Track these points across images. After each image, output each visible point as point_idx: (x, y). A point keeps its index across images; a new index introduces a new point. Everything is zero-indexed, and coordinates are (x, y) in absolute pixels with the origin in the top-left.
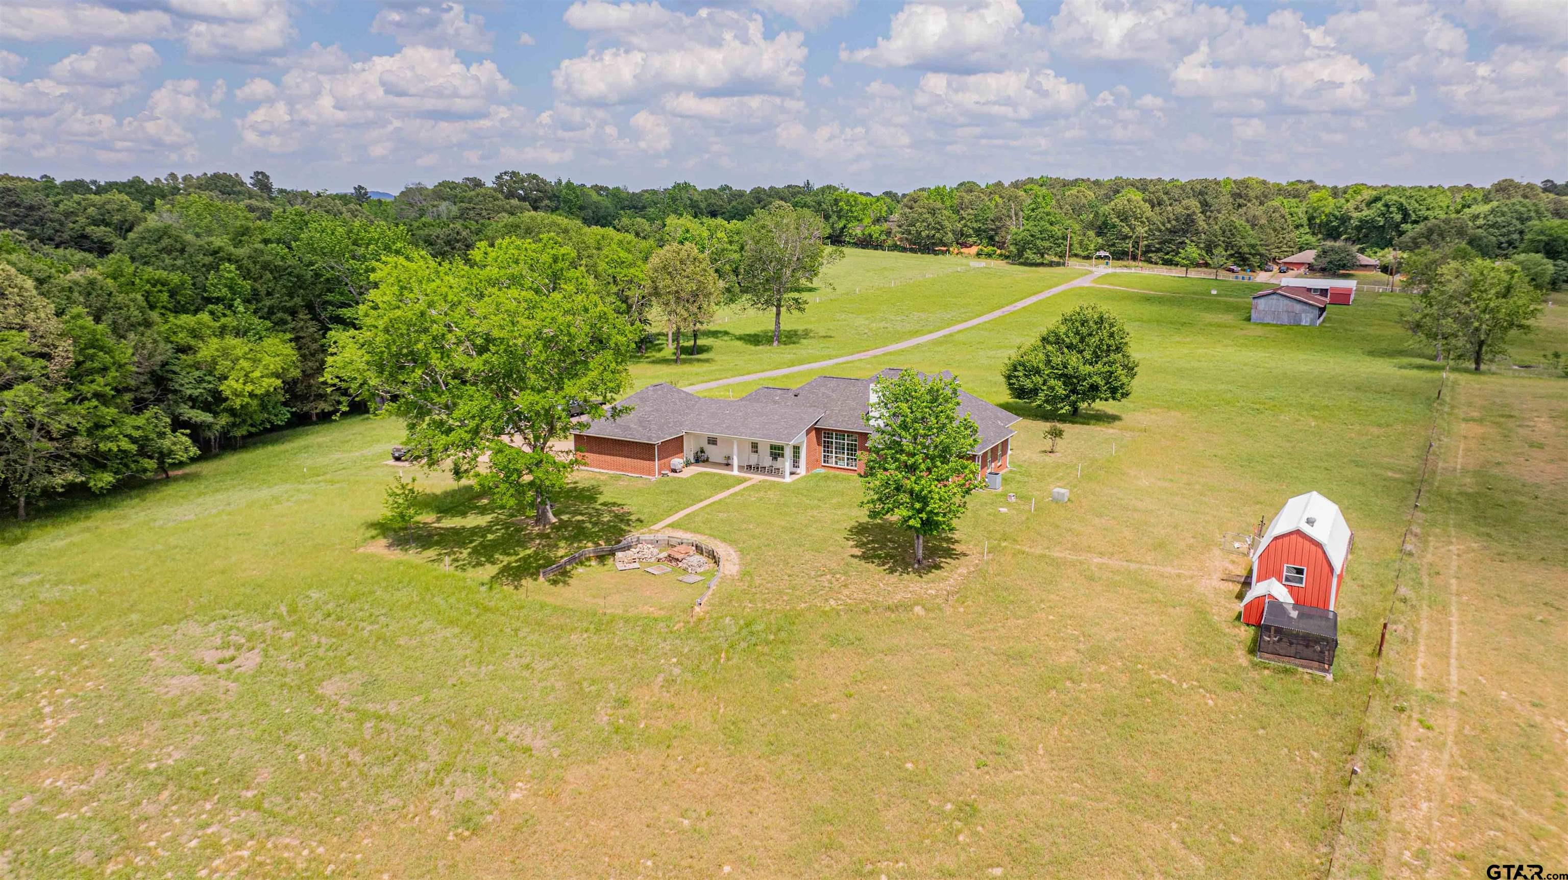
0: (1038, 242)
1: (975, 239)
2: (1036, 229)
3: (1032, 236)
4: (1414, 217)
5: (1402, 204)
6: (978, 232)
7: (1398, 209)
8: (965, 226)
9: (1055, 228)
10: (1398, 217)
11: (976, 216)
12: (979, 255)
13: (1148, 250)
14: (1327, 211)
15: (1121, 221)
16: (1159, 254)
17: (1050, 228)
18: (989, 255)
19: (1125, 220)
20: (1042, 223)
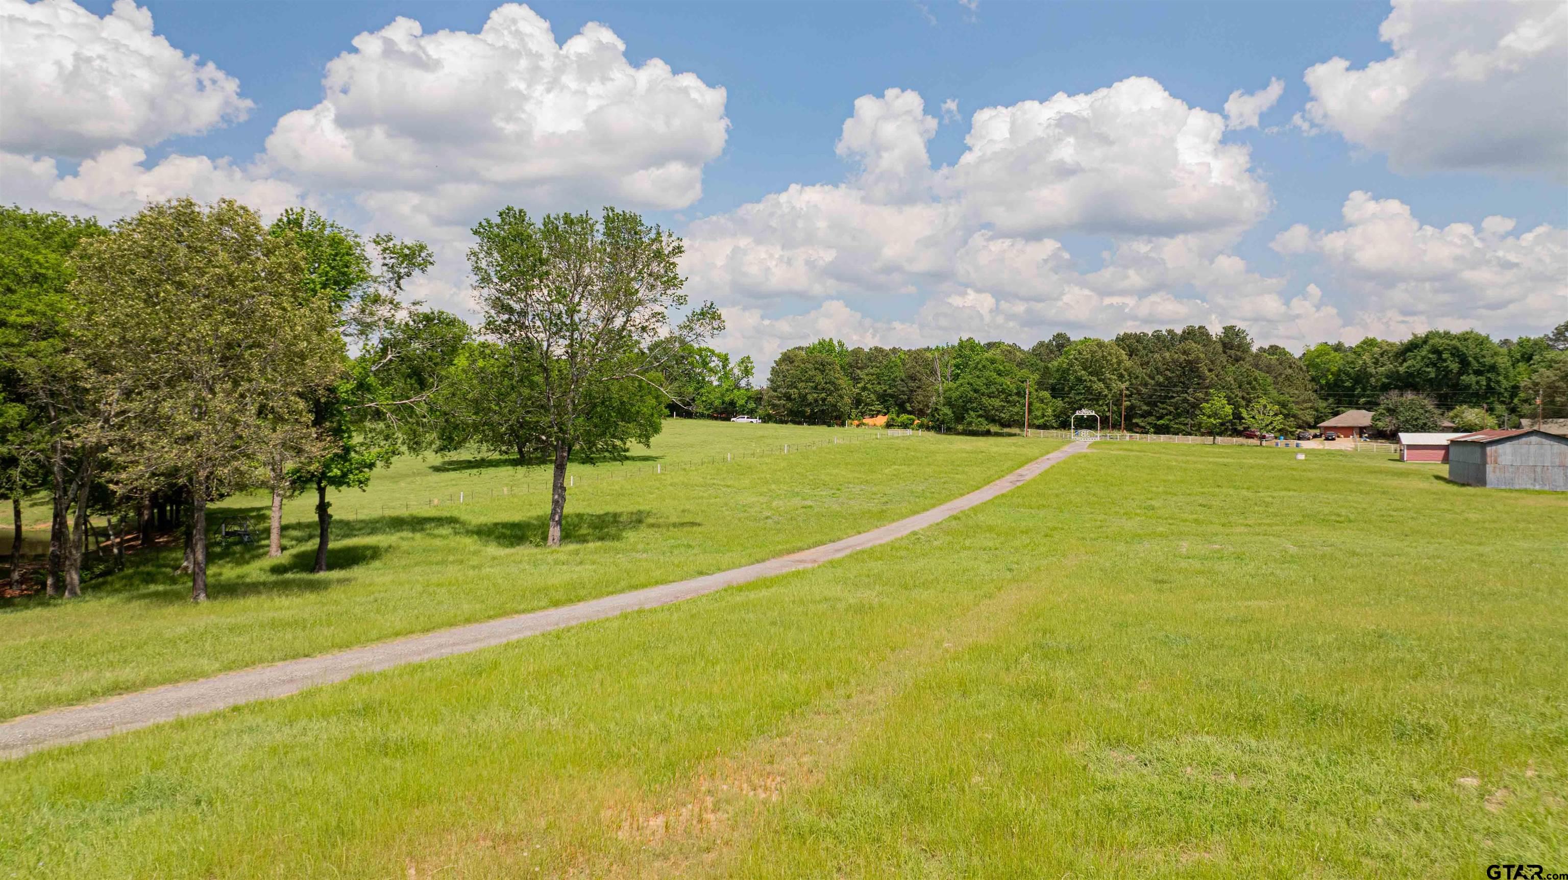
0: (985, 400)
1: (879, 407)
2: (979, 382)
3: (976, 391)
4: (1476, 365)
5: (1455, 348)
6: (883, 398)
7: (1452, 355)
8: (864, 389)
9: (1007, 381)
10: (1455, 366)
11: (878, 376)
12: (889, 426)
13: (1131, 413)
14: (1334, 369)
15: (1090, 374)
16: (1150, 419)
17: (1000, 380)
18: (905, 426)
19: (1097, 373)
20: (987, 373)
